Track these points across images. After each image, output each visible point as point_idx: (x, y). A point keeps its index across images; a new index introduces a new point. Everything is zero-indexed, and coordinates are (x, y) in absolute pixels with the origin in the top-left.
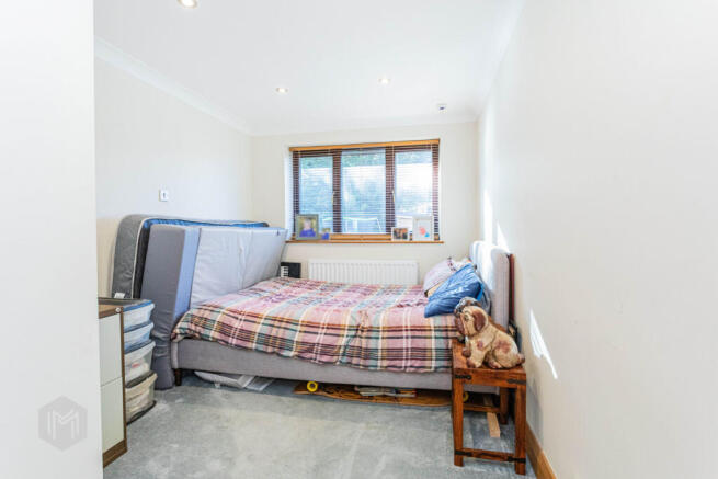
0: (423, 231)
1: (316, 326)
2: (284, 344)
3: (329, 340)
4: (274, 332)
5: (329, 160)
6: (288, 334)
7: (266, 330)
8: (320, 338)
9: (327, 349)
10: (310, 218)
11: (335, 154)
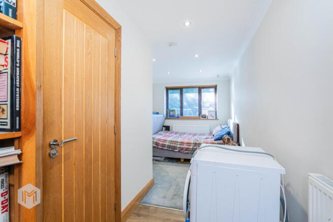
0: (211, 116)
1: (184, 143)
2: (175, 148)
3: (187, 147)
4: (172, 145)
5: (179, 91)
6: (176, 145)
7: (169, 144)
8: (185, 146)
9: (187, 149)
10: (172, 111)
11: (181, 89)
